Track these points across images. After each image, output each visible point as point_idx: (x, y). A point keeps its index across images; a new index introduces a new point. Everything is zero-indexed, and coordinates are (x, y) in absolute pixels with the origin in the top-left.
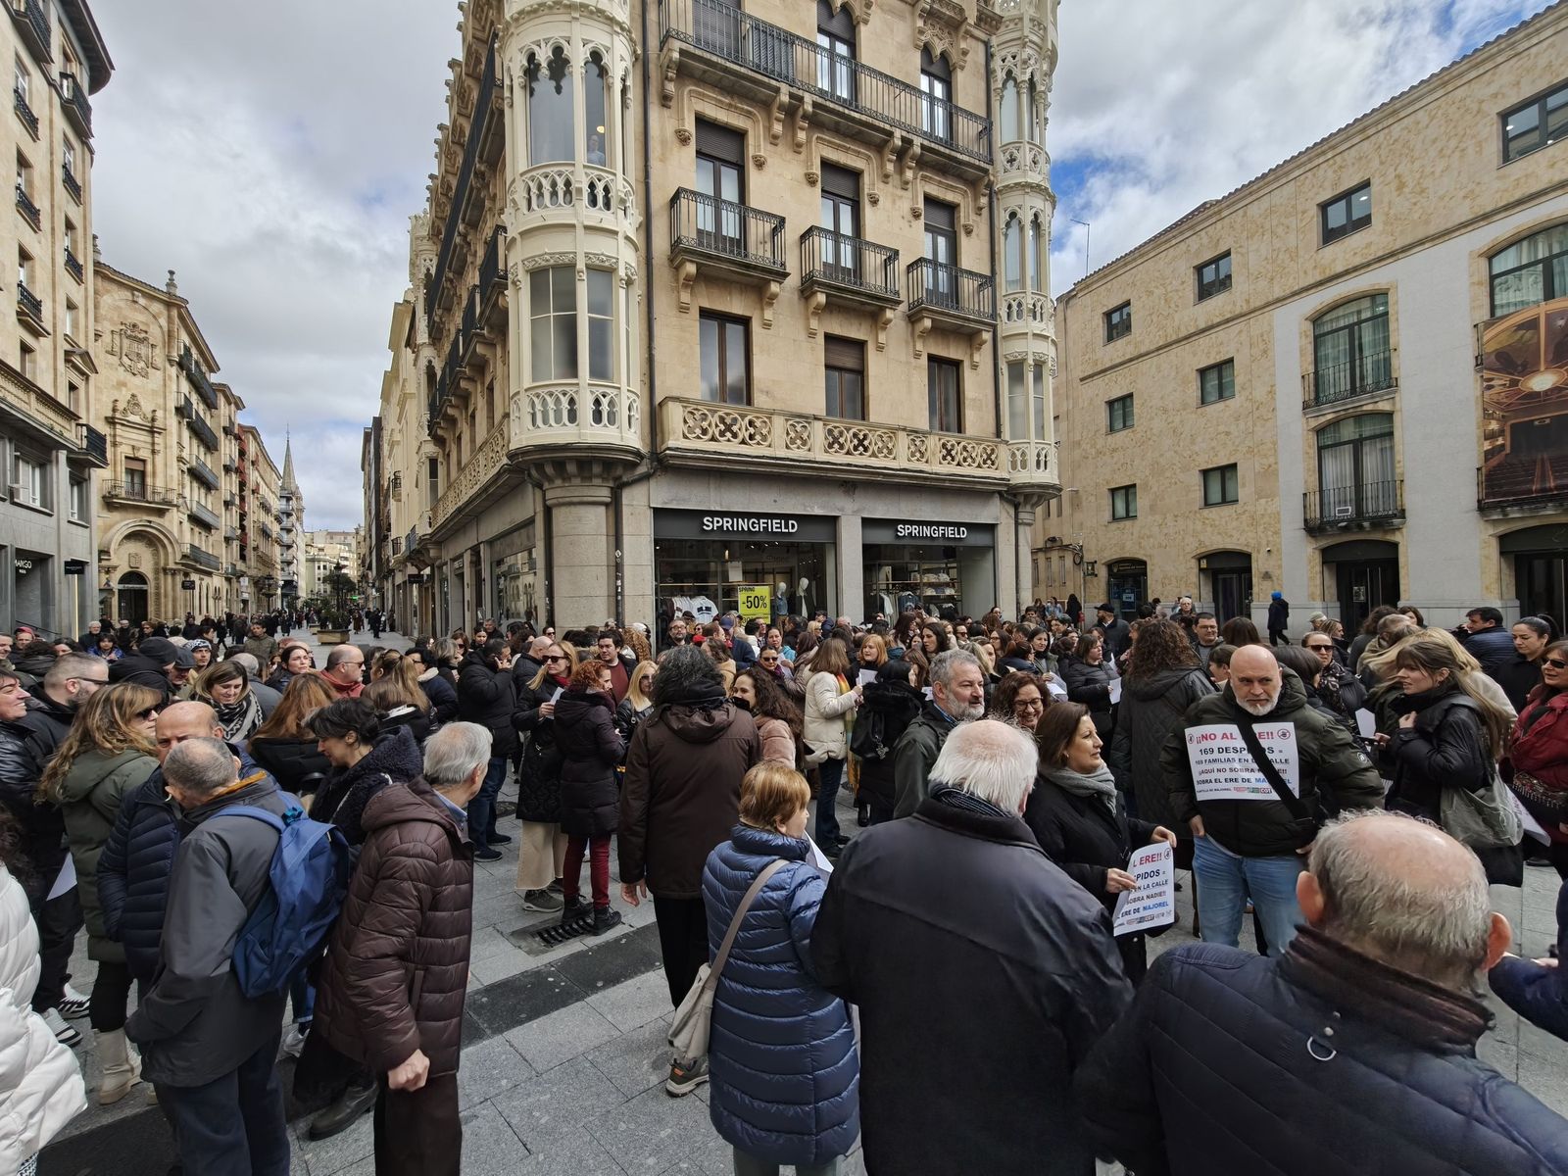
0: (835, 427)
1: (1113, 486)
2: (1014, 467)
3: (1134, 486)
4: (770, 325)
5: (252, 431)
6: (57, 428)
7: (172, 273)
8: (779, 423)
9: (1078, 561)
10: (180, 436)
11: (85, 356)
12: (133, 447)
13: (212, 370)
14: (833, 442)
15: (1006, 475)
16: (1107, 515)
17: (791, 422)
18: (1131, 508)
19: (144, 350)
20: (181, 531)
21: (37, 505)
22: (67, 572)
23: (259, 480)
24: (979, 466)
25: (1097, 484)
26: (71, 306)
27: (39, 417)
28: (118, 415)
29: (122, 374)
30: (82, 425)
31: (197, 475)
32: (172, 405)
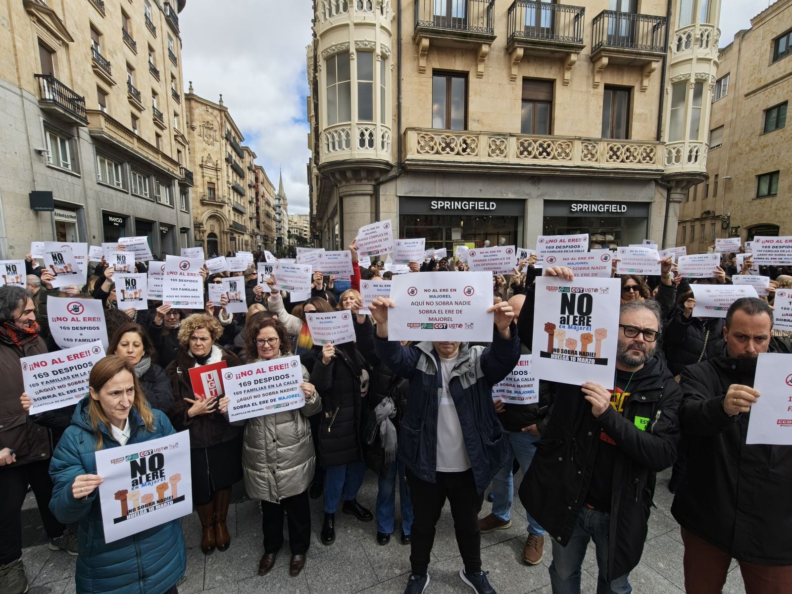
0: (526, 141)
1: (761, 173)
2: (669, 161)
3: (778, 172)
4: (482, 75)
5: (261, 168)
6: (171, 170)
7: (221, 95)
8: (484, 141)
9: (725, 226)
10: (228, 172)
11: (183, 136)
12: (210, 178)
13: (241, 141)
14: (524, 150)
15: (660, 167)
16: (753, 194)
17: (493, 139)
18: (774, 187)
19: (212, 133)
20: (229, 215)
21: (168, 204)
22: (181, 232)
23: (265, 191)
24: (639, 162)
25: (747, 173)
26: (176, 115)
27: (163, 165)
28: (204, 164)
29: (204, 145)
30: (183, 168)
31: (236, 190)
32: (224, 158)
